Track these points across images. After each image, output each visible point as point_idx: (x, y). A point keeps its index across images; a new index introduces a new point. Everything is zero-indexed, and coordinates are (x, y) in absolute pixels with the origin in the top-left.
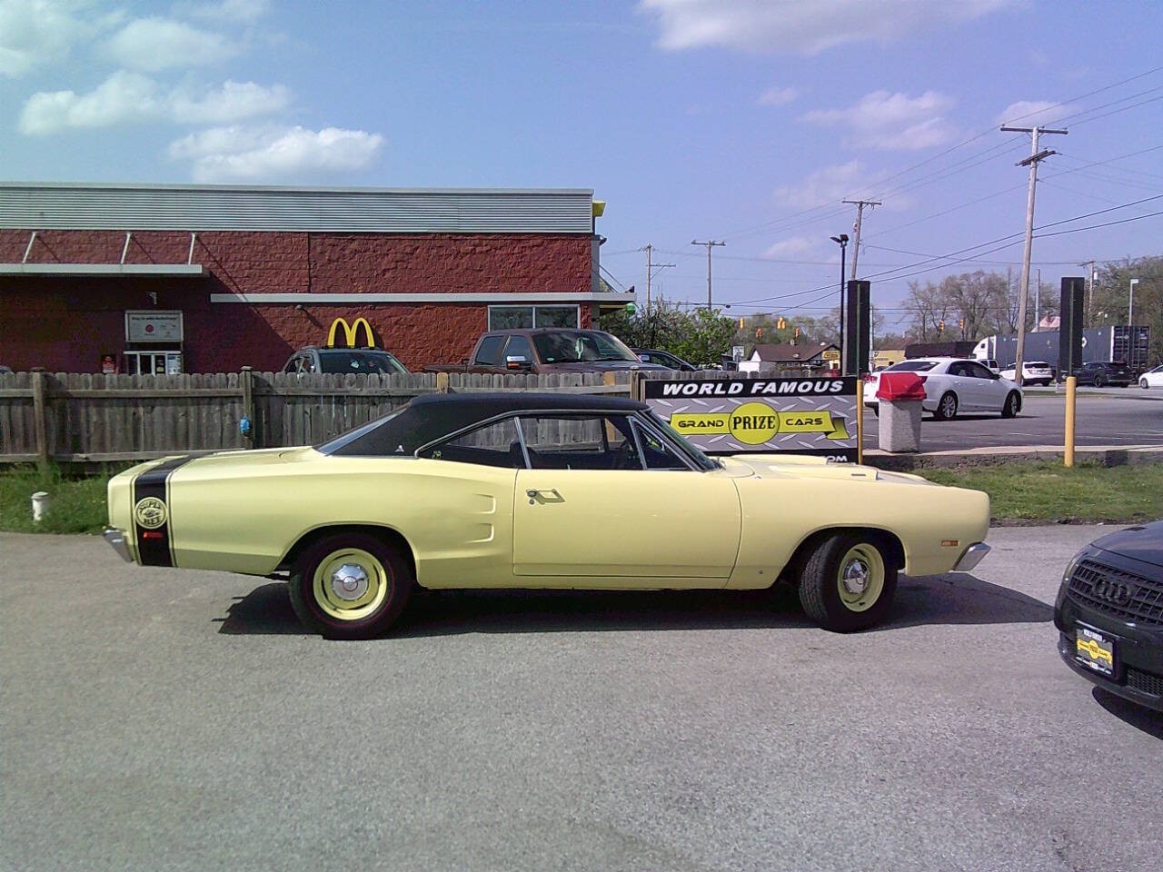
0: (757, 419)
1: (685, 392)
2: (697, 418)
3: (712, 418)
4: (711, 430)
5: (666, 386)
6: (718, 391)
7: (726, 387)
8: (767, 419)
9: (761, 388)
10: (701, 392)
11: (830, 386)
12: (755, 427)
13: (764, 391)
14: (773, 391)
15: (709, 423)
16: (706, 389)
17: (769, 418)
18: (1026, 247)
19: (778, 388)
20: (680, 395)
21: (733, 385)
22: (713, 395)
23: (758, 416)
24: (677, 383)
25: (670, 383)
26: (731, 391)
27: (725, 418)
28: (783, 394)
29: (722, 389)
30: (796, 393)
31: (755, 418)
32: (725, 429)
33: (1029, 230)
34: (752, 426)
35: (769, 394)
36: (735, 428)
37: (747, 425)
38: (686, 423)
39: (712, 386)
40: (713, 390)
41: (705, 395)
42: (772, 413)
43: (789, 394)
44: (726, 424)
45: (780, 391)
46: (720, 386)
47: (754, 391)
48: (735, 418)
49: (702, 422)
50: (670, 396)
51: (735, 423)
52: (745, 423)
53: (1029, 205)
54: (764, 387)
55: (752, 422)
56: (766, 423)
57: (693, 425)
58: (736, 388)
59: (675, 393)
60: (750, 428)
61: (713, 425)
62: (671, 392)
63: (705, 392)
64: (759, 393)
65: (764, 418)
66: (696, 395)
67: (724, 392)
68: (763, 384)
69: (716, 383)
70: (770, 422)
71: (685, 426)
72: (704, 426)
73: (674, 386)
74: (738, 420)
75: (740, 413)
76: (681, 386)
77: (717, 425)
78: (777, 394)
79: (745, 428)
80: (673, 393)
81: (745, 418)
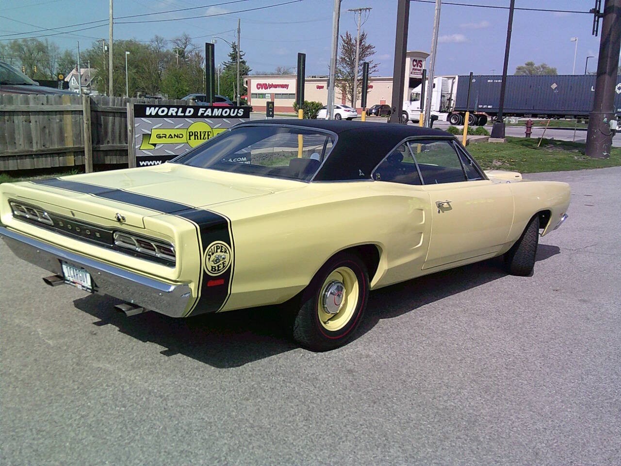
0: (202, 133)
1: (160, 113)
2: (168, 132)
3: (177, 132)
4: (176, 140)
5: (148, 109)
6: (179, 114)
7: (184, 111)
8: (207, 133)
9: (203, 112)
10: (169, 114)
11: (238, 112)
12: (201, 139)
13: (205, 115)
14: (210, 114)
15: (175, 135)
16: (173, 112)
17: (208, 132)
18: (110, 29)
19: (212, 112)
20: (157, 116)
21: (188, 110)
22: (177, 116)
23: (202, 131)
24: (155, 107)
25: (150, 107)
26: (187, 114)
27: (184, 132)
28: (215, 117)
29: (182, 113)
30: (222, 117)
31: (200, 132)
32: (184, 140)
33: (111, 19)
34: (199, 138)
35: (208, 117)
36: (190, 139)
37: (196, 137)
38: (161, 135)
39: (176, 109)
40: (177, 112)
41: (172, 116)
42: (210, 130)
43: (218, 117)
44: (184, 136)
45: (213, 115)
46: (180, 109)
47: (199, 114)
48: (190, 133)
49: (170, 135)
50: (150, 116)
51: (190, 136)
52: (195, 135)
53: (110, 4)
54: (205, 111)
55: (199, 135)
56: (206, 136)
57: (165, 137)
58: (190, 112)
59: (153, 114)
60: (198, 139)
61: (177, 137)
62: (151, 113)
63: (172, 114)
64: (202, 116)
65: (205, 132)
66: (166, 116)
67: (183, 114)
68: (204, 109)
69: (178, 107)
70: (208, 135)
71: (160, 137)
72: (172, 137)
73: (153, 109)
74: (191, 134)
75: (192, 129)
76: (157, 109)
77: (180, 137)
78: (212, 117)
79: (195, 139)
80: (152, 114)
81: (195, 132)
